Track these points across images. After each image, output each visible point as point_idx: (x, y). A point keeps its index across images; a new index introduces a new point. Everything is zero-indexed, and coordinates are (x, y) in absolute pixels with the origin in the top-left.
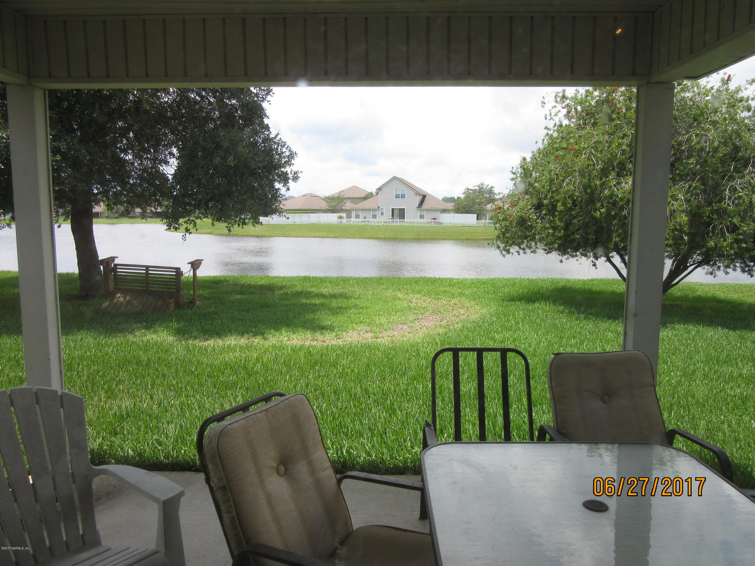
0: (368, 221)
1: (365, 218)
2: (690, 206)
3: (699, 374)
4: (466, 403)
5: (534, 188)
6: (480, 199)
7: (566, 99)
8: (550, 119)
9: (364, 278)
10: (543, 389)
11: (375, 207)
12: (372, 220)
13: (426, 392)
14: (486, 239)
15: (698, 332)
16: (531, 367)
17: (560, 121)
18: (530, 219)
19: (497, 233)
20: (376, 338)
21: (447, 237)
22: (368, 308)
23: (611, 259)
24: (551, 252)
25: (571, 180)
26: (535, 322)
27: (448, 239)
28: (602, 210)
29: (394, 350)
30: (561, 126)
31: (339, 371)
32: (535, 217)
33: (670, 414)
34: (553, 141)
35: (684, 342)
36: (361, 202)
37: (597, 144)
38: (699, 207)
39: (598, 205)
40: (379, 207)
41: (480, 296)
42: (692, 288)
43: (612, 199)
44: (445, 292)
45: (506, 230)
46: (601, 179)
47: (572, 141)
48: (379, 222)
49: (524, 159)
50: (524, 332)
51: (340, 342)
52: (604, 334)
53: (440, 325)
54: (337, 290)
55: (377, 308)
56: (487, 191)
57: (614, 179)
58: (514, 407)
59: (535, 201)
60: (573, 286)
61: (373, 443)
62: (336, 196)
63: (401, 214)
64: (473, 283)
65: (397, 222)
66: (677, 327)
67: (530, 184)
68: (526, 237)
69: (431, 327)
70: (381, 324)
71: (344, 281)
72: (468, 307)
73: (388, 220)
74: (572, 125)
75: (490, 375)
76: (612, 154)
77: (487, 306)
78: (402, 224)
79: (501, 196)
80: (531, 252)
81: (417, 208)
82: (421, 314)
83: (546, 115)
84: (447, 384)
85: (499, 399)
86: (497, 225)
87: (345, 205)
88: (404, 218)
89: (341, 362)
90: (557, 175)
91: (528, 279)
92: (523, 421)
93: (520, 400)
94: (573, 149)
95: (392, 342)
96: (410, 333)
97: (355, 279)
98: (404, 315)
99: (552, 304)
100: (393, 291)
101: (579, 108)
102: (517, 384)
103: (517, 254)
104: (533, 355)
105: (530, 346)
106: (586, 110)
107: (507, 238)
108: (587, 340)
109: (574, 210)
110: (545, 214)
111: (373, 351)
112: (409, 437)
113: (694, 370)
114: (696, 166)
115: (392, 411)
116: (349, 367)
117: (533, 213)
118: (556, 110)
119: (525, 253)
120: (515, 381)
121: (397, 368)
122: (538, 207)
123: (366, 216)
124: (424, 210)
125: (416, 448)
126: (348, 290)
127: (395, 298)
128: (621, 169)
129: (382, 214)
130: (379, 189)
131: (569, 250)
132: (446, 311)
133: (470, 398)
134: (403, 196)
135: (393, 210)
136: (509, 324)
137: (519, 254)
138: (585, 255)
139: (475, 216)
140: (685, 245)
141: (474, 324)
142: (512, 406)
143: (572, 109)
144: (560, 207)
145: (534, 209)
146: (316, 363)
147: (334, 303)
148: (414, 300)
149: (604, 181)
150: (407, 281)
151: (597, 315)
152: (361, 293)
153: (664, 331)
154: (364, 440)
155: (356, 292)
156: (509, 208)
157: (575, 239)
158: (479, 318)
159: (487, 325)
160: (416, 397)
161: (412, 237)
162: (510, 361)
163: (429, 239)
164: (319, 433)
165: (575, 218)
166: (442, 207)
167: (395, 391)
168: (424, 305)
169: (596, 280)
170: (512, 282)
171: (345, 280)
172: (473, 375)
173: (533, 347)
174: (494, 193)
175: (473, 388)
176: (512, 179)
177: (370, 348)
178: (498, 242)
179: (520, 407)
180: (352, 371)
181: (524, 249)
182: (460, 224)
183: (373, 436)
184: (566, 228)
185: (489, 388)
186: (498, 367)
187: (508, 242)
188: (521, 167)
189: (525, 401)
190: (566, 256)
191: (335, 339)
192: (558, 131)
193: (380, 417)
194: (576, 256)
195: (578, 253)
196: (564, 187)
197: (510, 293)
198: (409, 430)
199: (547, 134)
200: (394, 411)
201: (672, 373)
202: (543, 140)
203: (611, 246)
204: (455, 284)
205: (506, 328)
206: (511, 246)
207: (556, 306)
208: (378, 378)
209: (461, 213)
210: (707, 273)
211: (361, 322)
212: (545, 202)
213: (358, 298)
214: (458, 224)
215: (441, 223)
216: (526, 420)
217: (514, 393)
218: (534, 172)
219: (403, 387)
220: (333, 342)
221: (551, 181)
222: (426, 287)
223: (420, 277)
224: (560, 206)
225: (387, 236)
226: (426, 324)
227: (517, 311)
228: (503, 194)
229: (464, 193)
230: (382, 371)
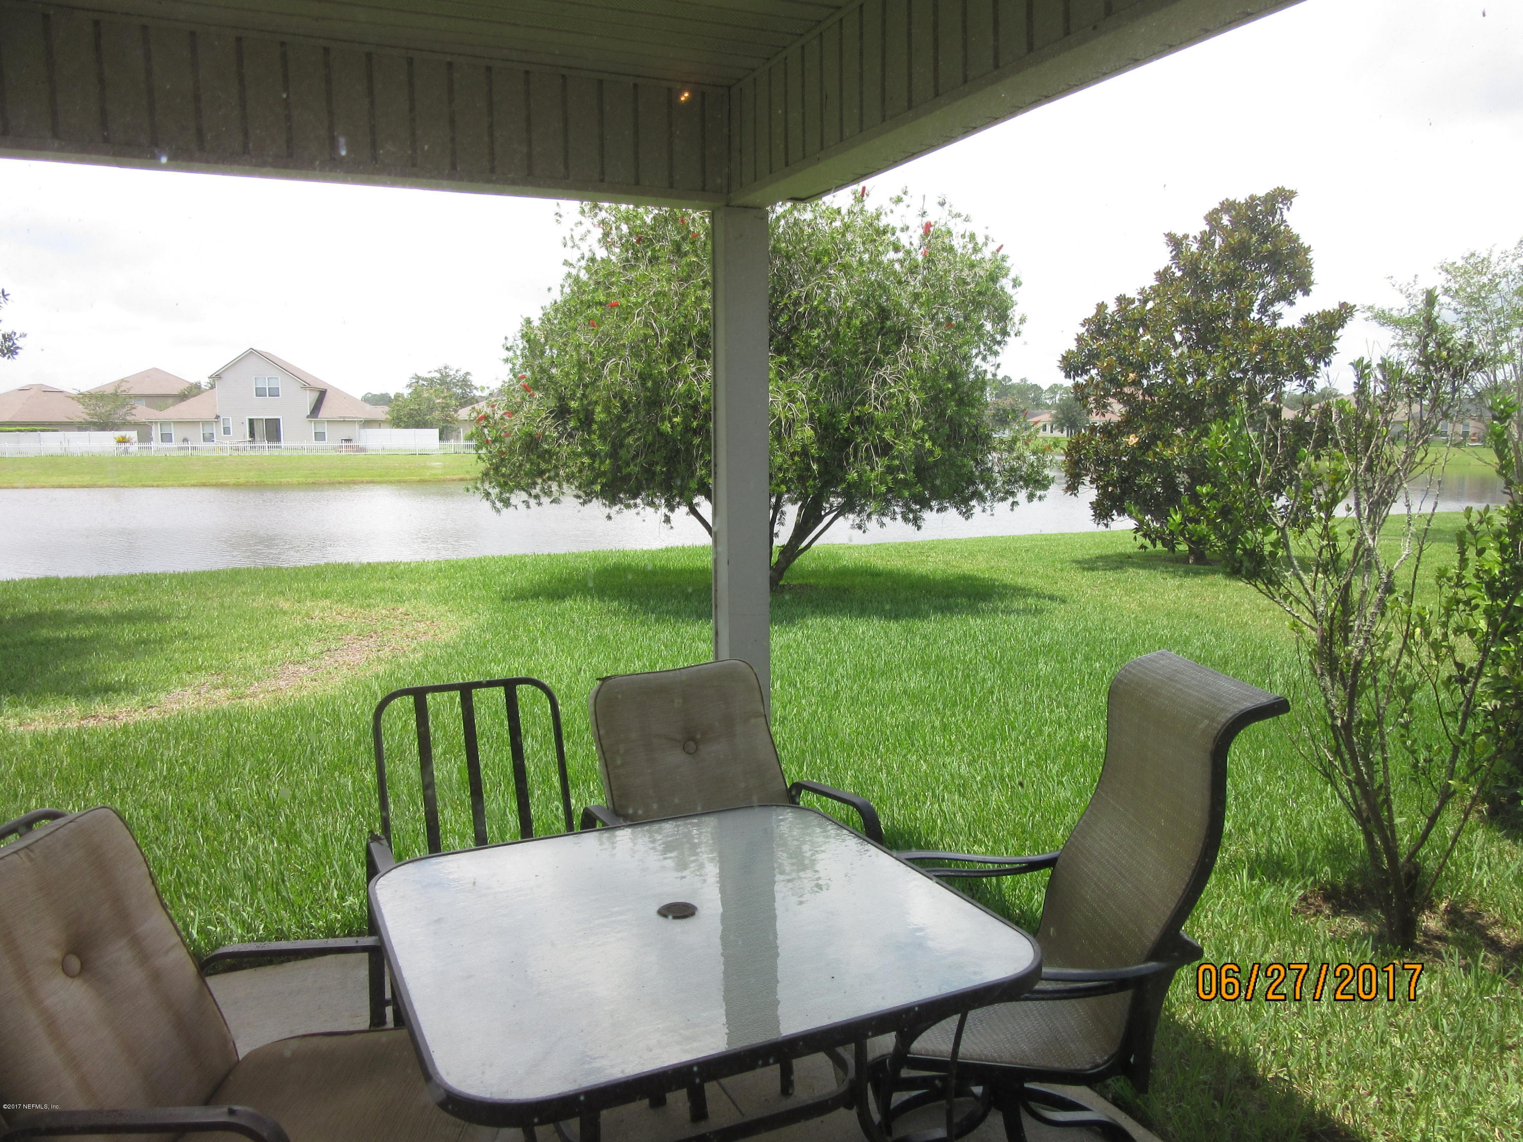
0: (194, 448)
1: (185, 440)
2: (819, 411)
3: (845, 695)
4: (444, 800)
5: (551, 378)
6: (444, 398)
7: (600, 210)
8: (573, 247)
9: (195, 573)
10: (587, 755)
11: (209, 416)
12: (202, 444)
13: (361, 789)
14: (462, 480)
15: (842, 628)
16: (563, 719)
17: (590, 250)
18: (545, 438)
19: (483, 466)
20: (240, 698)
21: (378, 479)
22: (212, 637)
23: (697, 508)
24: (590, 501)
25: (618, 364)
26: (567, 635)
27: (381, 483)
28: (675, 420)
29: (283, 716)
30: (593, 260)
31: (161, 773)
32: (556, 435)
33: (801, 768)
34: (580, 287)
35: (822, 647)
36: (173, 405)
37: (659, 298)
38: (832, 413)
39: (668, 410)
40: (218, 417)
41: (456, 595)
42: (832, 554)
43: (691, 398)
44: (383, 590)
45: (503, 460)
46: (669, 362)
47: (614, 289)
48: (221, 449)
49: (528, 321)
50: (546, 655)
51: (154, 714)
52: (690, 645)
53: (378, 657)
54: (129, 605)
55: (235, 636)
56: (458, 381)
57: (692, 362)
58: (536, 794)
59: (552, 403)
60: (633, 564)
61: (258, 902)
62: (110, 390)
63: (273, 430)
64: (440, 570)
65: (264, 449)
66: (810, 623)
67: (543, 370)
68: (541, 473)
69: (358, 664)
70: (248, 669)
71: (148, 582)
72: (433, 617)
73: (241, 445)
74: (613, 258)
75: (488, 741)
76: (686, 317)
77: (472, 612)
78: (276, 452)
79: (486, 393)
80: (552, 502)
81: (308, 417)
82: (334, 639)
83: (564, 238)
84: (403, 770)
85: (509, 783)
86: (484, 451)
87: (134, 411)
88: (278, 439)
89: (162, 755)
90: (591, 353)
91: (549, 555)
92: (556, 816)
93: (546, 780)
94: (616, 305)
95: (277, 701)
96: (315, 680)
97: (173, 576)
98: (297, 645)
99: (596, 600)
100: (269, 596)
101: (625, 228)
102: (539, 752)
103: (524, 506)
104: (566, 697)
105: (560, 680)
106: (637, 234)
107: (503, 475)
108: (663, 661)
109: (625, 420)
110: (573, 429)
111: (236, 724)
112: (334, 880)
113: (837, 693)
114: (824, 341)
115: (291, 838)
116: (185, 763)
117: (551, 426)
118: (582, 230)
119: (539, 504)
120: (537, 747)
121: (294, 751)
122: (561, 413)
123: (188, 437)
124: (323, 422)
125: (351, 898)
126: (158, 601)
127: (273, 612)
128: (703, 345)
129: (227, 431)
130: (217, 377)
131: (622, 496)
132: (388, 628)
133: (451, 789)
134: (274, 393)
135: (251, 422)
136: (518, 644)
137: (528, 507)
138: (652, 504)
139: (436, 432)
140: (815, 478)
141: (449, 650)
142: (533, 793)
143: (611, 228)
144: (600, 415)
145: (553, 418)
146: (102, 763)
147: (127, 633)
148: (317, 613)
149: (676, 366)
150: (297, 574)
151: (677, 614)
152: (194, 606)
153: (791, 631)
154: (237, 900)
155: (179, 605)
156: (506, 417)
157: (630, 474)
158: (457, 636)
159: (474, 648)
160: (342, 803)
161: (301, 480)
162: (523, 711)
163: (340, 483)
164: (150, 881)
165: (629, 434)
166: (363, 416)
167: (294, 797)
168: (340, 620)
169: (674, 550)
170: (518, 564)
171: (151, 581)
172: (454, 747)
173: (566, 681)
174: (470, 386)
175: (455, 770)
176: (506, 360)
177: (226, 717)
178: (487, 486)
179: (548, 793)
180: (193, 770)
181: (537, 497)
182: (406, 450)
183: (255, 889)
184: (613, 454)
185: (486, 766)
186: (502, 725)
187: (506, 484)
188: (523, 336)
189: (556, 780)
190: (617, 508)
191: (141, 710)
192: (588, 269)
193: (266, 851)
194: (636, 505)
195: (639, 501)
196: (606, 377)
197: (516, 585)
198: (333, 867)
199: (569, 275)
200: (297, 835)
201: (803, 701)
202: (563, 287)
203: (693, 485)
204: (402, 573)
205: (513, 652)
206: (511, 491)
207: (604, 602)
208: (253, 777)
209: (407, 427)
210: (853, 527)
211: (199, 668)
212: (574, 404)
213: (187, 617)
214: (400, 449)
215: (363, 450)
216: (561, 813)
217: (535, 769)
218: (547, 347)
219: (311, 786)
220: (137, 717)
221: (581, 365)
222: (341, 584)
223: (327, 564)
224: (599, 413)
225: (242, 480)
226: (346, 658)
227: (532, 617)
228: (491, 388)
229: (410, 386)
230: (260, 762)
